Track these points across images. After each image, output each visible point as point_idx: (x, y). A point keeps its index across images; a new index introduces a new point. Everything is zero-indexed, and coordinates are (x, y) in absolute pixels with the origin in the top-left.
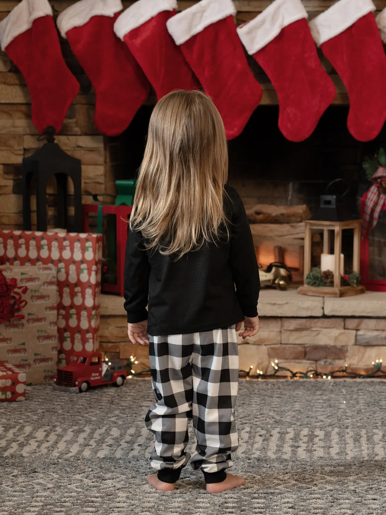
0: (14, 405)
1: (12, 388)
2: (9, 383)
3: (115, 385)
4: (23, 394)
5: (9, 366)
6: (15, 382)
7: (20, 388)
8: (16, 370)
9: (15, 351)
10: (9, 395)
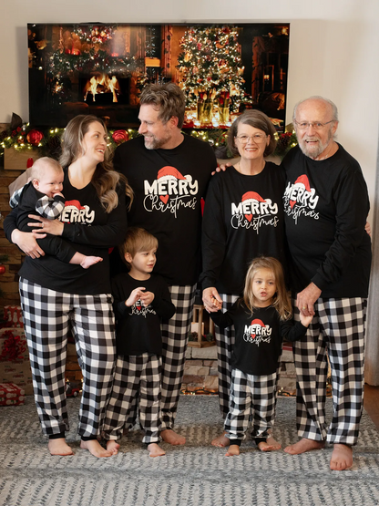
0: (18, 408)
1: (17, 398)
2: (15, 395)
3: (73, 396)
4: (23, 402)
5: (15, 385)
6: (19, 395)
7: (21, 399)
8: (19, 388)
9: (17, 376)
10: (15, 402)
